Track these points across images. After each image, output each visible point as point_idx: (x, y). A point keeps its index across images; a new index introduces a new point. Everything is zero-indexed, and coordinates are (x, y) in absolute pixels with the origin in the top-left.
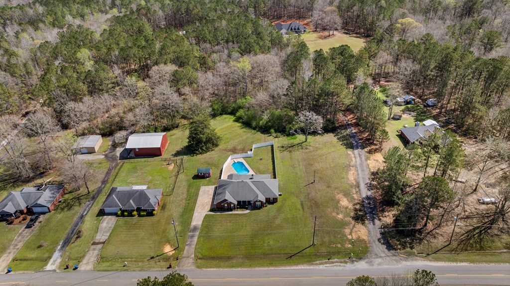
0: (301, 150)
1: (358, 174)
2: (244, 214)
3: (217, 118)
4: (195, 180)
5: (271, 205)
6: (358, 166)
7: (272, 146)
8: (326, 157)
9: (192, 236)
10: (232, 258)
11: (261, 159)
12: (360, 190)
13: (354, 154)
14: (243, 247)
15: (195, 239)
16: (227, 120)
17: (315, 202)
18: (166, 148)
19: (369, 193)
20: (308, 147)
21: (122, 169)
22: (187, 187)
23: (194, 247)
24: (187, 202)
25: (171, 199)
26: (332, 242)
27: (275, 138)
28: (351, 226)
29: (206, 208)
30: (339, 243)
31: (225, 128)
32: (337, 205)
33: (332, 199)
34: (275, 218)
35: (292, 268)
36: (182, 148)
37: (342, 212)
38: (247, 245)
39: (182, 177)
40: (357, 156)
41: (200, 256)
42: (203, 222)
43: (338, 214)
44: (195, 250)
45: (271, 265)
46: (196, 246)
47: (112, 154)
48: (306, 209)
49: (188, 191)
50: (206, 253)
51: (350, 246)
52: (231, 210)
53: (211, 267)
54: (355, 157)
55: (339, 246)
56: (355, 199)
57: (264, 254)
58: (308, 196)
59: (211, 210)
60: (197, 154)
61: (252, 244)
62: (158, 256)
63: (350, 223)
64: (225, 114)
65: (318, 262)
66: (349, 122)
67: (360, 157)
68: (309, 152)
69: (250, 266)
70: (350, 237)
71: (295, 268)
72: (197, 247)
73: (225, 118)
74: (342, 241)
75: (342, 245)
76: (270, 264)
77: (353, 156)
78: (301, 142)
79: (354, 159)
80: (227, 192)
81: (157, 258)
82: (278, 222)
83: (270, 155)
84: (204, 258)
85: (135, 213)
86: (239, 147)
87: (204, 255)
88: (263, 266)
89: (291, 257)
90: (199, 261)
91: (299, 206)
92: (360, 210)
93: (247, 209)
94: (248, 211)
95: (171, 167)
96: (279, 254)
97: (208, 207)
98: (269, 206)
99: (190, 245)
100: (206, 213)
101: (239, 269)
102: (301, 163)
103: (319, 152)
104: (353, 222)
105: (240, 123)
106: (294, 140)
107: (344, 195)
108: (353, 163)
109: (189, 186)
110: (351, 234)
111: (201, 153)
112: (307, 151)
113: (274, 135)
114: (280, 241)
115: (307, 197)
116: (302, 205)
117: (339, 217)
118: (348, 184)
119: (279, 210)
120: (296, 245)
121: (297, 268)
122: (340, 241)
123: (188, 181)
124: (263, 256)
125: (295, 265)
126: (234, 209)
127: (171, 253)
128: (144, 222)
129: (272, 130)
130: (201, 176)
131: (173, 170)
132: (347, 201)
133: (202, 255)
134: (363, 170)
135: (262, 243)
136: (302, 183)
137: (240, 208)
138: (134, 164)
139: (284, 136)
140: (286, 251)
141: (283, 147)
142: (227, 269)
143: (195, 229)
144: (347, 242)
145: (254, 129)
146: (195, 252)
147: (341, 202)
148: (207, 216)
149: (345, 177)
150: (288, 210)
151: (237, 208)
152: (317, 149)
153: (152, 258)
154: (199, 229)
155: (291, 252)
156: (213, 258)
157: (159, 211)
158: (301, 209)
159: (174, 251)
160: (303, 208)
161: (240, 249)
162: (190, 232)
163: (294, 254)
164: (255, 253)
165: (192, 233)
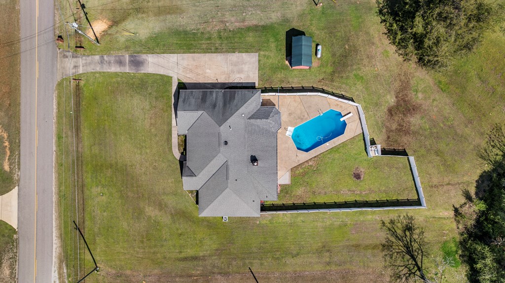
0: (389, 272)
2: (170, 149)
4: (284, 37)
7: (418, 203)
9: (120, 63)
10: (77, 135)
11: (357, 176)
14: (97, 152)
15: (115, 69)
22: (261, 24)
23: (99, 69)
24: (215, 35)
27: (456, 210)
34: (161, 206)
35: (54, 229)
38: (101, 157)
41: (82, 83)
44: (92, 72)
45: (61, 196)
46: (100, 73)
48: (182, 265)
49: (248, 29)
50: (86, 93)
53: (59, 104)
57: (83, 186)
58: (220, 273)
61: (102, 165)
62: (86, 14)
65: (65, 271)
69: (60, 165)
71: (54, 234)
72: (97, 75)
76: (64, 195)
81: (82, 15)
82: (151, 211)
83: (372, 198)
84: (79, 91)
87: (84, 89)
88: (60, 184)
89: (78, 228)
90: (73, 84)
91: (190, 252)
94: (178, 156)
96: (83, 210)
99: (102, 62)
100: (175, 77)
101: (54, 148)
102: (333, 267)
109: (264, 30)
113: (471, 209)
114: (106, 214)
115: (216, 270)
116: (195, 258)
119: (180, 214)
121: (54, 238)
124: (80, 184)
125: (61, 235)
129: (481, 205)
133: (85, 85)
135: (103, 180)
136: (262, 264)
140: (89, 222)
142: (54, 129)
143: (139, 64)
146: (87, 73)
150: (180, 232)
153: (83, 6)
154: (138, 70)
155: (86, 229)
156: (78, 104)
158: (183, 255)
159: (93, 38)
160: (185, 259)
161: (93, 147)
162: (131, 56)
163: (83, 234)
164: (86, 172)
165: (127, 61)
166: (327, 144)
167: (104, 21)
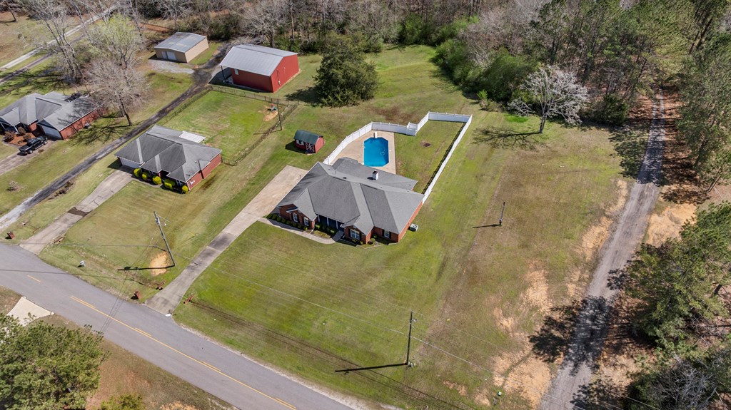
0: (518, 149)
1: (610, 240)
2: (320, 244)
3: (407, 49)
4: (288, 151)
5: (382, 245)
6: (622, 221)
8: (560, 179)
9: (209, 254)
10: (242, 325)
11: (427, 145)
12: (591, 278)
13: (630, 191)
14: (275, 310)
15: (209, 262)
16: (422, 55)
17: (475, 268)
18: (288, 81)
19: (609, 294)
20: (537, 146)
21: (200, 100)
22: (266, 159)
23: (196, 274)
24: (249, 186)
25: (230, 173)
26: (451, 375)
27: (483, 109)
28: (519, 355)
29: (266, 209)
30: (466, 385)
31: (406, 68)
32: (517, 295)
33: (515, 277)
34: (372, 273)
35: (332, 397)
36: (310, 88)
37: (517, 313)
38: (284, 309)
39: (273, 139)
40: (636, 196)
41: (196, 298)
42: (243, 233)
43: (506, 315)
44: (194, 282)
45: (299, 371)
46: (202, 274)
47: (207, 71)
48: (445, 279)
49: (263, 167)
50: (208, 296)
51: (486, 402)
52: (302, 229)
53: (196, 327)
54: (627, 198)
55: (463, 391)
56: (565, 295)
57: (302, 342)
58: (468, 251)
59: (270, 217)
60: (324, 104)
61: (293, 312)
62: (136, 269)
63: (519, 347)
64: (425, 44)
66: (664, 117)
67: (639, 200)
68: (532, 157)
69: (261, 356)
70: (498, 380)
71: (338, 400)
72: (202, 277)
73: (421, 51)
74: (475, 382)
75: (470, 393)
76: (298, 368)
77: (624, 192)
78: (530, 131)
79: (621, 202)
80: (306, 190)
81: (133, 272)
82: (372, 284)
84: (200, 305)
85: (157, 179)
86: (403, 111)
87: (203, 297)
88: (283, 367)
89: (347, 371)
90: (188, 305)
91: (434, 267)
92: (561, 327)
93: (332, 236)
94: (331, 241)
95: (271, 117)
96: (329, 354)
97: (269, 209)
98: (378, 246)
99: (193, 269)
100: (259, 219)
101: (238, 353)
102: (498, 176)
103: (555, 163)
104: (529, 347)
105: (437, 65)
106: (518, 124)
107: (547, 277)
108: (613, 210)
109: (272, 160)
110: (505, 374)
111: (331, 105)
112: (532, 153)
113: (484, 102)
114: (348, 328)
115: (464, 253)
116: (443, 266)
117: (505, 323)
118: (573, 254)
119: (389, 261)
120: (373, 350)
121: (343, 402)
122: (470, 382)
123: (277, 148)
124: (297, 345)
125: (343, 393)
126: (310, 228)
127: (158, 272)
128: (162, 200)
129: (483, 94)
130: (300, 146)
131: (269, 123)
132: (545, 292)
133: (200, 296)
134: (627, 234)
135: (311, 316)
136: (474, 218)
137: (321, 230)
138: (222, 96)
139: (503, 111)
140: (347, 355)
141: (486, 133)
142: (217, 344)
143: (223, 241)
144: (485, 391)
145: (456, 83)
146: (191, 286)
147: (530, 291)
148: (257, 225)
149: (576, 236)
150: (408, 268)
151: (316, 229)
152: (554, 154)
153: (127, 269)
154: (228, 244)
155: (354, 361)
156: (212, 310)
157: (197, 188)
158: (435, 275)
159: (165, 270)
160: (440, 274)
161: (268, 313)
162: (210, 245)
163: (358, 368)
164: (288, 332)
165: (212, 249)
166: (390, 151)
167: (159, 256)
